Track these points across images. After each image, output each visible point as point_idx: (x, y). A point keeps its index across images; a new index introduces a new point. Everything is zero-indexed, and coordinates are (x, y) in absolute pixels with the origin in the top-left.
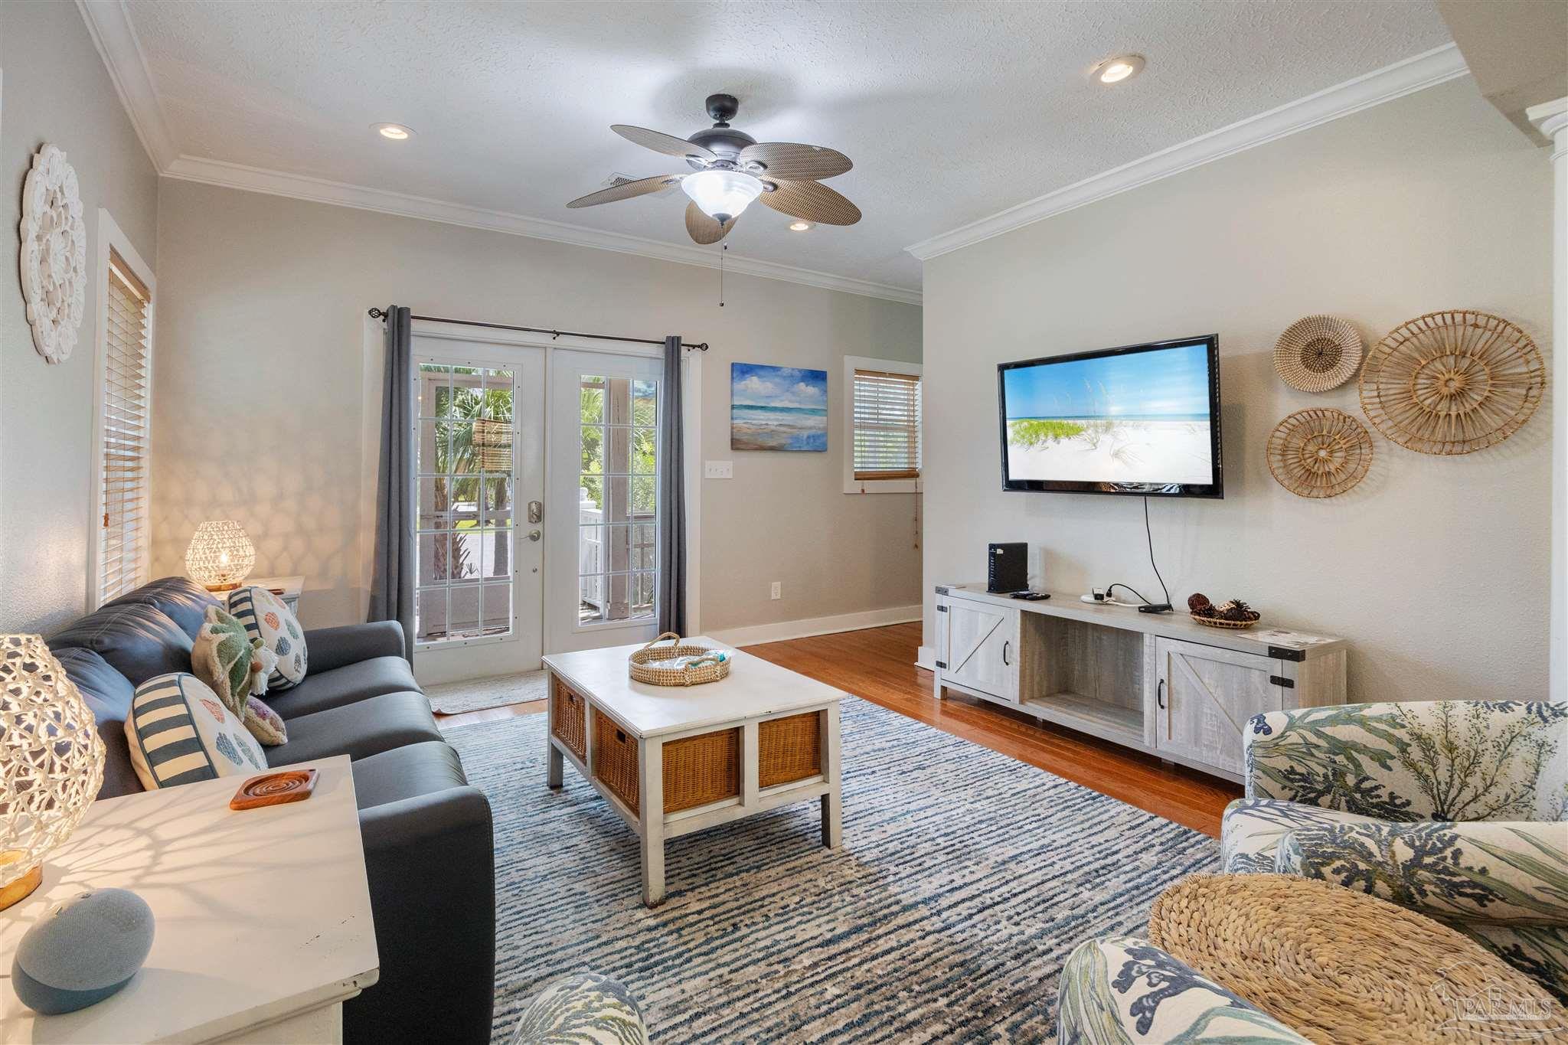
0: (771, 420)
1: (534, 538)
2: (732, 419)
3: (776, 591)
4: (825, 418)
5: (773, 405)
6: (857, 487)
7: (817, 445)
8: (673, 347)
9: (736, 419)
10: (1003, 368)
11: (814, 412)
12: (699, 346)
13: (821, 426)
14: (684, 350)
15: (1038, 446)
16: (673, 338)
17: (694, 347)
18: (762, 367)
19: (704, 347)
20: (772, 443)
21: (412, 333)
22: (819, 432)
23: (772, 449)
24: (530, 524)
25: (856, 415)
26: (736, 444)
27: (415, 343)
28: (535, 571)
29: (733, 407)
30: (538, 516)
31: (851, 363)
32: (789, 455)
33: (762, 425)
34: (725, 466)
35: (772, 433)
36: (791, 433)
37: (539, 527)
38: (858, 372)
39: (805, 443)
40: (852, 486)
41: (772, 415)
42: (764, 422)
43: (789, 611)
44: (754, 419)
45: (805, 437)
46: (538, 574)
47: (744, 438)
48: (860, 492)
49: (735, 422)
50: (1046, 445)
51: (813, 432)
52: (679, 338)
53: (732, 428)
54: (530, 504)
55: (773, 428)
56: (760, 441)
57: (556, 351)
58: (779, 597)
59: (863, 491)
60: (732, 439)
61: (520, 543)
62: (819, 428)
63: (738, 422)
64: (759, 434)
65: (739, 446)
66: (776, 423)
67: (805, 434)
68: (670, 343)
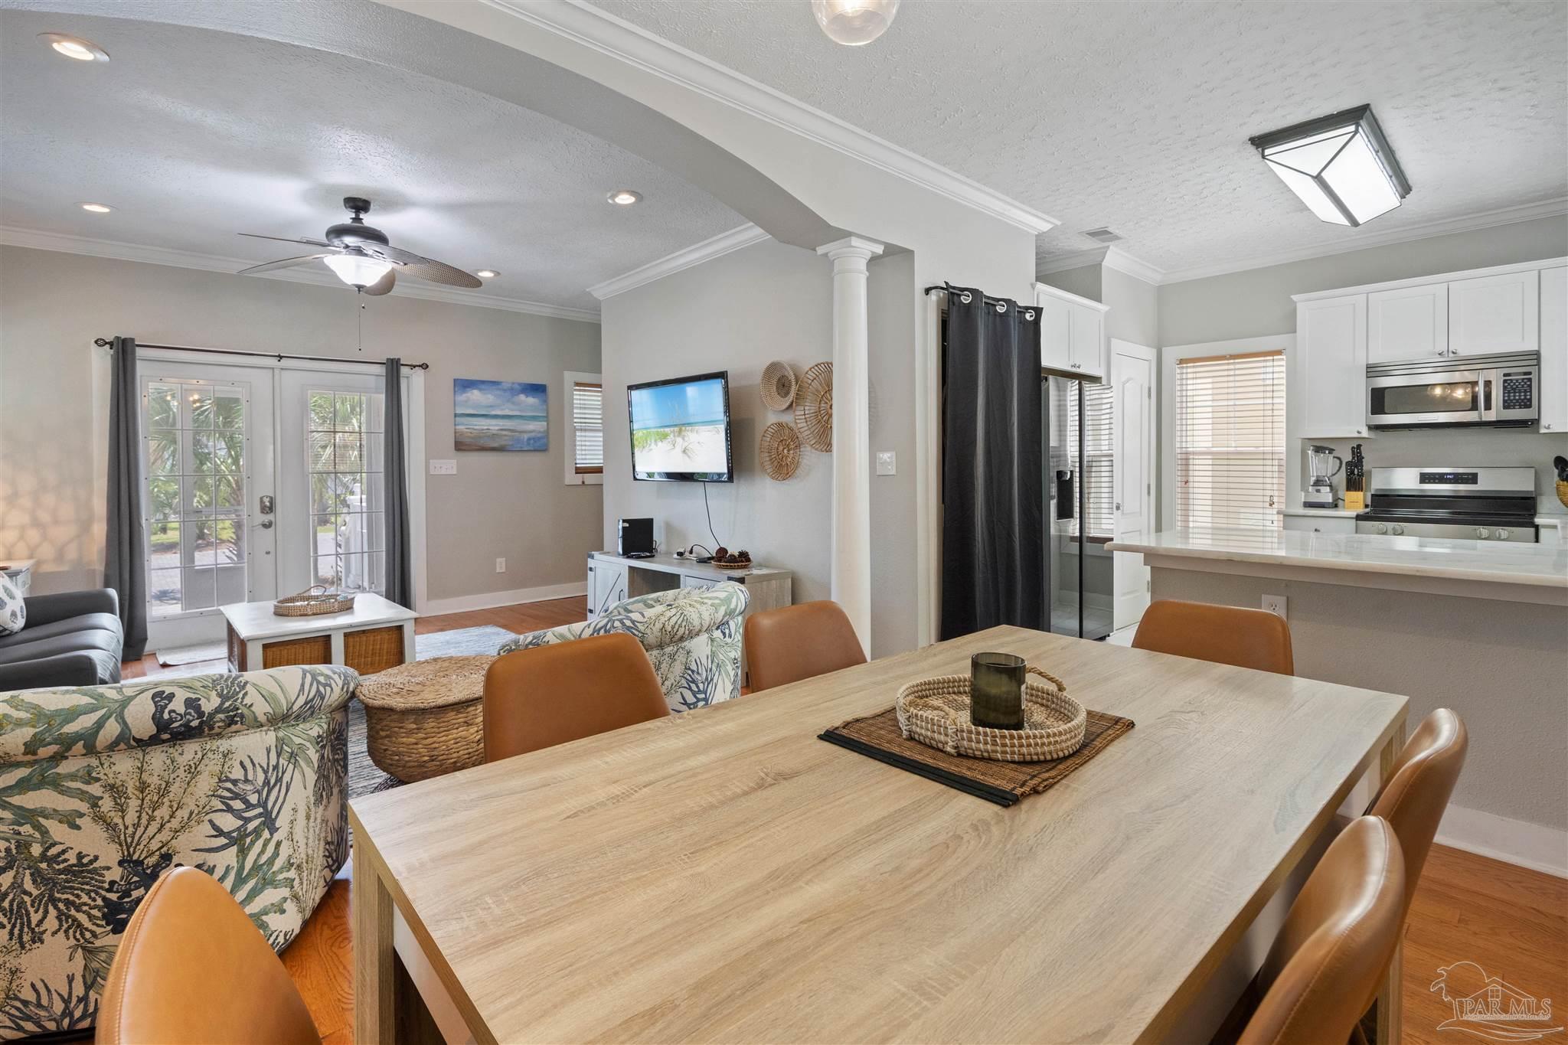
0: (494, 425)
1: (267, 526)
2: (455, 425)
3: (501, 565)
4: (545, 423)
5: (494, 413)
6: (578, 479)
7: (540, 445)
8: (393, 368)
9: (458, 425)
10: (630, 388)
11: (534, 418)
12: (419, 366)
13: (542, 430)
14: (404, 370)
15: (647, 449)
16: (392, 360)
17: (415, 367)
18: (483, 382)
19: (425, 366)
20: (495, 445)
21: (137, 358)
22: (539, 435)
23: (493, 449)
24: (263, 515)
25: (575, 420)
26: (460, 446)
27: (139, 365)
28: (268, 553)
29: (456, 415)
30: (269, 508)
31: (569, 377)
32: (510, 454)
33: (483, 430)
34: (449, 465)
35: (494, 436)
36: (513, 436)
37: (270, 517)
38: (577, 384)
39: (525, 443)
40: (571, 478)
41: (494, 422)
42: (486, 428)
43: (513, 581)
44: (476, 425)
45: (525, 440)
46: (271, 557)
47: (468, 440)
48: (580, 483)
49: (457, 427)
50: (651, 447)
51: (533, 435)
52: (399, 359)
53: (455, 433)
54: (261, 498)
55: (495, 432)
56: (482, 442)
57: (283, 372)
58: (504, 570)
59: (583, 482)
60: (456, 442)
61: (253, 531)
62: (540, 432)
63: (460, 428)
64: (480, 437)
65: (463, 448)
66: (497, 428)
67: (526, 436)
68: (390, 364)
